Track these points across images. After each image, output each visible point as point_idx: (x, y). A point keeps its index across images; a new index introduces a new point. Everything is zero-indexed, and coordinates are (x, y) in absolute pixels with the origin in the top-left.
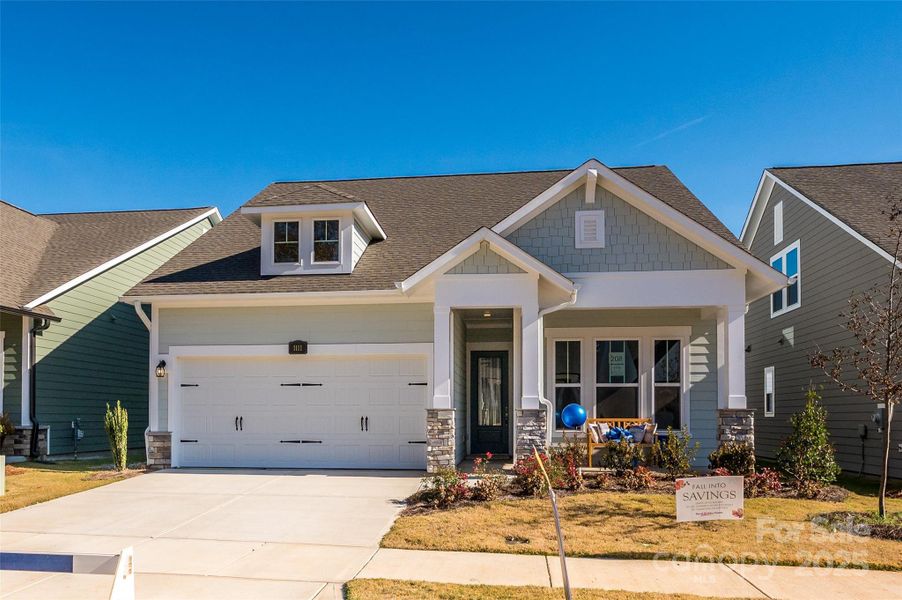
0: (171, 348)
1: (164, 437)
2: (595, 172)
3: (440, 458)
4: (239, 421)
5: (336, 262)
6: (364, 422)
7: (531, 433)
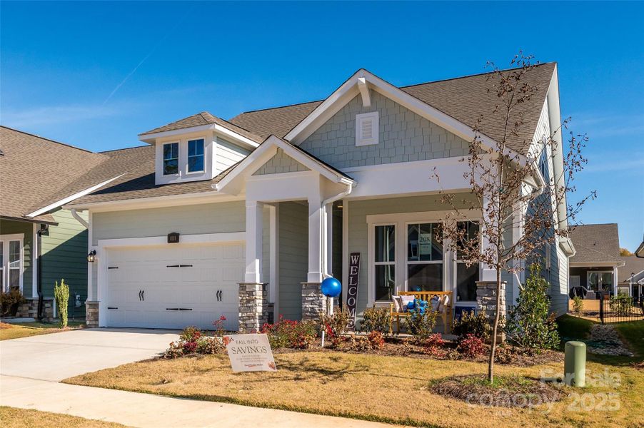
0: (99, 241)
1: (95, 305)
2: (363, 80)
3: (248, 322)
4: (141, 294)
5: (202, 172)
6: (219, 294)
7: (312, 302)
